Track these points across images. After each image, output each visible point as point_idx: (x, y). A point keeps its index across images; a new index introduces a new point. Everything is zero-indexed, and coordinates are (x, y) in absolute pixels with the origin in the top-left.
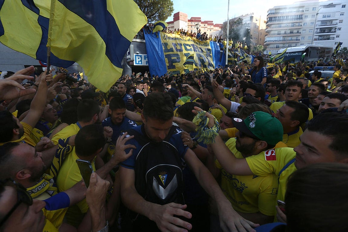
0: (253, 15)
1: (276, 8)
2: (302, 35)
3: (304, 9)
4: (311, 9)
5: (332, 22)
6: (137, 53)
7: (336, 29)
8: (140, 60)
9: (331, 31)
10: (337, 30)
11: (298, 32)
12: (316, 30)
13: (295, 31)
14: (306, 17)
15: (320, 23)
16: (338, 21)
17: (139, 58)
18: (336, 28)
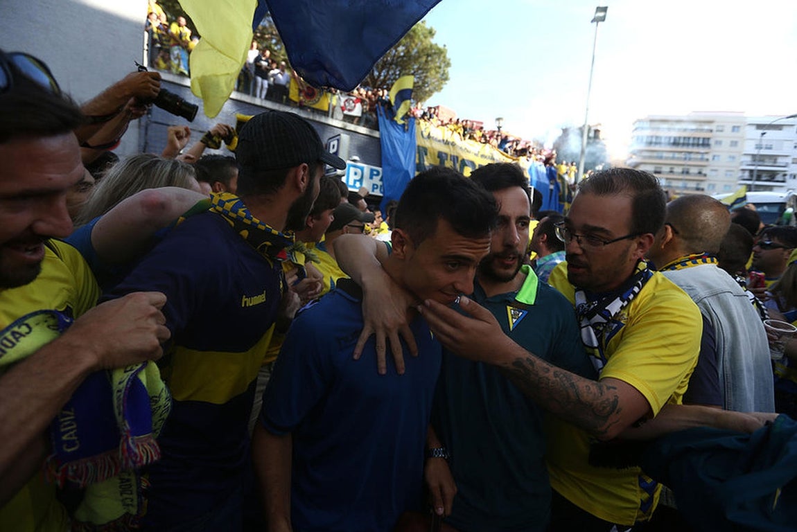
0: (599, 128)
1: (651, 118)
2: (709, 180)
3: (713, 127)
4: (728, 129)
5: (776, 160)
6: (354, 161)
7: (785, 175)
8: (358, 177)
9: (773, 178)
10: (787, 177)
11: (700, 173)
12: (740, 174)
13: (694, 170)
14: (718, 143)
15: (749, 159)
16: (789, 160)
17: (356, 174)
18: (786, 173)
